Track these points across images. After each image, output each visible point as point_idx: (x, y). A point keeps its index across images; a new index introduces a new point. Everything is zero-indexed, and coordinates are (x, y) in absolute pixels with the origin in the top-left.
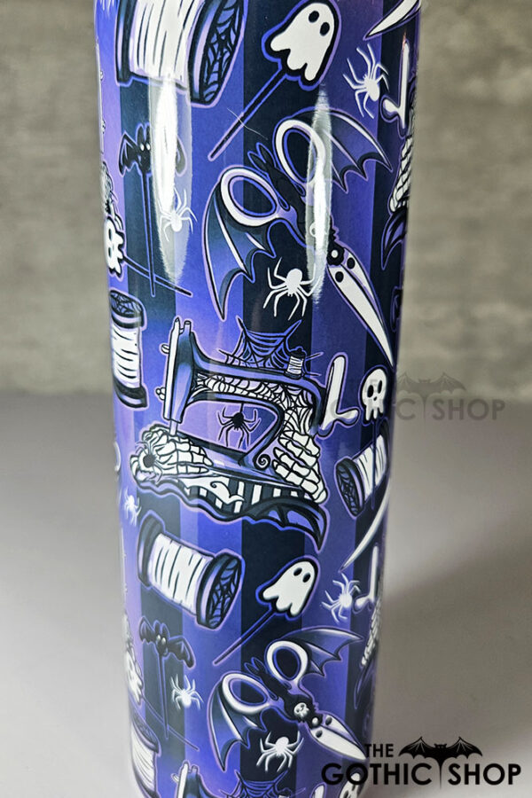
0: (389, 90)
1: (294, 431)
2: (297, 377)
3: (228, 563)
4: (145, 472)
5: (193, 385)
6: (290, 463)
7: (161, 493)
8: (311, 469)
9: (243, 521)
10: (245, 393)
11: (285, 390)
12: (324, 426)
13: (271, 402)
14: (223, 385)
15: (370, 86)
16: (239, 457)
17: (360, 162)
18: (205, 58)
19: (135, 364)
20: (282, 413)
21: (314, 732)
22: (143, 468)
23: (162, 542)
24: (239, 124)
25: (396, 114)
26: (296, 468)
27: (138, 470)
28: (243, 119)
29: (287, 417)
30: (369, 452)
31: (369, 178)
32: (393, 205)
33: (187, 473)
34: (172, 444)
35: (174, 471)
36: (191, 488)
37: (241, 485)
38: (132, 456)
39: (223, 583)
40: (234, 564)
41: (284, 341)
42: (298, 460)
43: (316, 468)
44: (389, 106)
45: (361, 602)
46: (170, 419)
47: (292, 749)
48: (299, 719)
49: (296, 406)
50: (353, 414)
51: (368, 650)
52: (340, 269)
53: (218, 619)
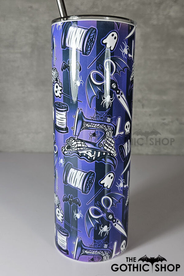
0: (130, 52)
1: (109, 137)
2: (109, 123)
3: (91, 174)
4: (67, 151)
5: (82, 125)
6: (107, 146)
7: (72, 156)
8: (112, 147)
9: (96, 162)
10: (96, 127)
11: (106, 126)
12: (116, 136)
13: (103, 129)
14: (90, 125)
15: (125, 51)
16: (94, 144)
17: (123, 69)
18: (87, 44)
19: (65, 121)
20: (105, 132)
21: (114, 224)
22: (66, 150)
23: (72, 170)
24: (95, 60)
25: (131, 57)
26: (109, 147)
28: (96, 59)
29: (107, 133)
30: (126, 143)
31: (125, 73)
32: (131, 79)
33: (80, 150)
34: (76, 142)
35: (76, 149)
36: (81, 154)
37: (95, 152)
38: (63, 147)
39: (90, 180)
40: (93, 174)
41: (106, 113)
42: (109, 145)
43: (114, 147)
44: (130, 55)
45: (125, 186)
46: (76, 135)
47: (108, 229)
48: (110, 219)
49: (109, 130)
50: (123, 133)
51: (127, 201)
52: (119, 95)
53: (88, 191)
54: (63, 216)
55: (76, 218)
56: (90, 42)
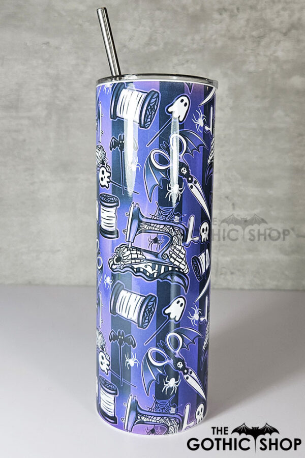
0: (207, 123)
1: (177, 244)
2: (178, 224)
3: (151, 298)
4: (116, 264)
5: (139, 227)
6: (175, 257)
7: (124, 272)
8: (182, 259)
9: (158, 281)
10: (159, 230)
11: (173, 228)
12: (187, 242)
13: (168, 233)
14: (150, 227)
15: (200, 122)
16: (156, 255)
17: (198, 148)
18: (146, 113)
19: (114, 221)
20: (172, 237)
21: (185, 376)
22: (115, 263)
23: (123, 293)
24: (157, 135)
25: (209, 131)
26: (177, 259)
27: (114, 264)
28: (159, 133)
29: (174, 239)
30: (203, 254)
31: (201, 153)
32: (209, 162)
33: (135, 262)
34: (129, 251)
35: (130, 262)
36: (137, 268)
37: (157, 266)
38: (110, 259)
39: (149, 307)
40: (154, 298)
41: (173, 210)
42: (178, 256)
43: (184, 259)
44: (207, 128)
45: (202, 319)
46: (129, 241)
47: (177, 384)
48: (179, 369)
49: (177, 235)
50: (197, 239)
51: (205, 343)
52: (192, 184)
53: (147, 324)
54: (108, 363)
55: (129, 365)
56: (150, 110)
